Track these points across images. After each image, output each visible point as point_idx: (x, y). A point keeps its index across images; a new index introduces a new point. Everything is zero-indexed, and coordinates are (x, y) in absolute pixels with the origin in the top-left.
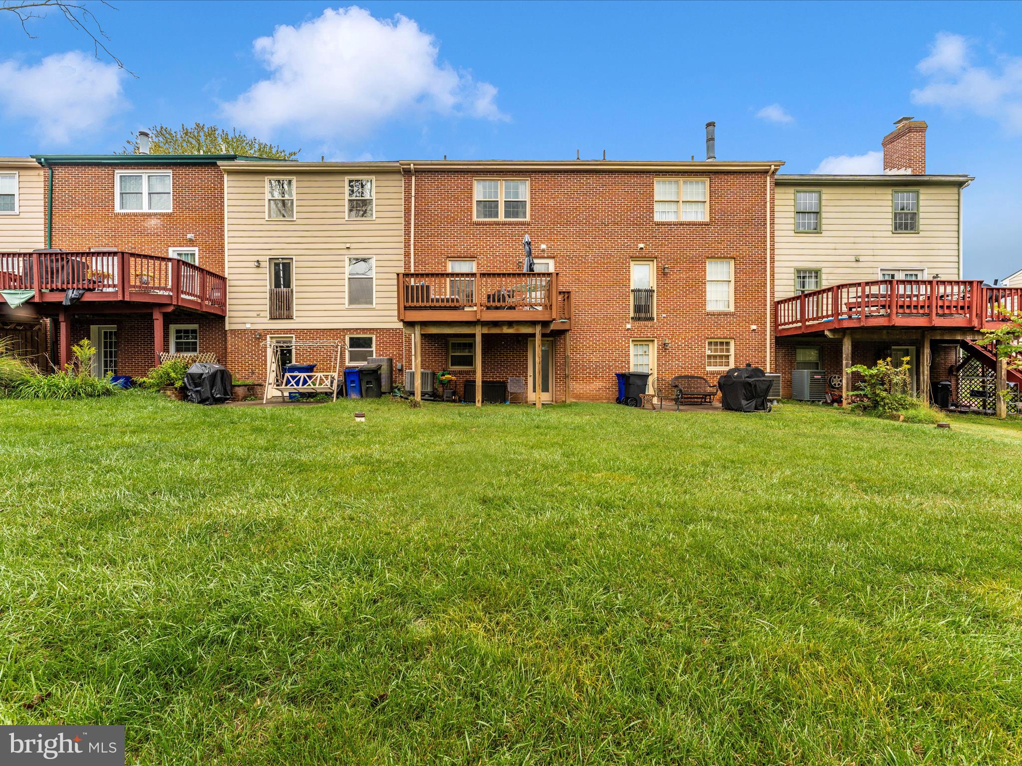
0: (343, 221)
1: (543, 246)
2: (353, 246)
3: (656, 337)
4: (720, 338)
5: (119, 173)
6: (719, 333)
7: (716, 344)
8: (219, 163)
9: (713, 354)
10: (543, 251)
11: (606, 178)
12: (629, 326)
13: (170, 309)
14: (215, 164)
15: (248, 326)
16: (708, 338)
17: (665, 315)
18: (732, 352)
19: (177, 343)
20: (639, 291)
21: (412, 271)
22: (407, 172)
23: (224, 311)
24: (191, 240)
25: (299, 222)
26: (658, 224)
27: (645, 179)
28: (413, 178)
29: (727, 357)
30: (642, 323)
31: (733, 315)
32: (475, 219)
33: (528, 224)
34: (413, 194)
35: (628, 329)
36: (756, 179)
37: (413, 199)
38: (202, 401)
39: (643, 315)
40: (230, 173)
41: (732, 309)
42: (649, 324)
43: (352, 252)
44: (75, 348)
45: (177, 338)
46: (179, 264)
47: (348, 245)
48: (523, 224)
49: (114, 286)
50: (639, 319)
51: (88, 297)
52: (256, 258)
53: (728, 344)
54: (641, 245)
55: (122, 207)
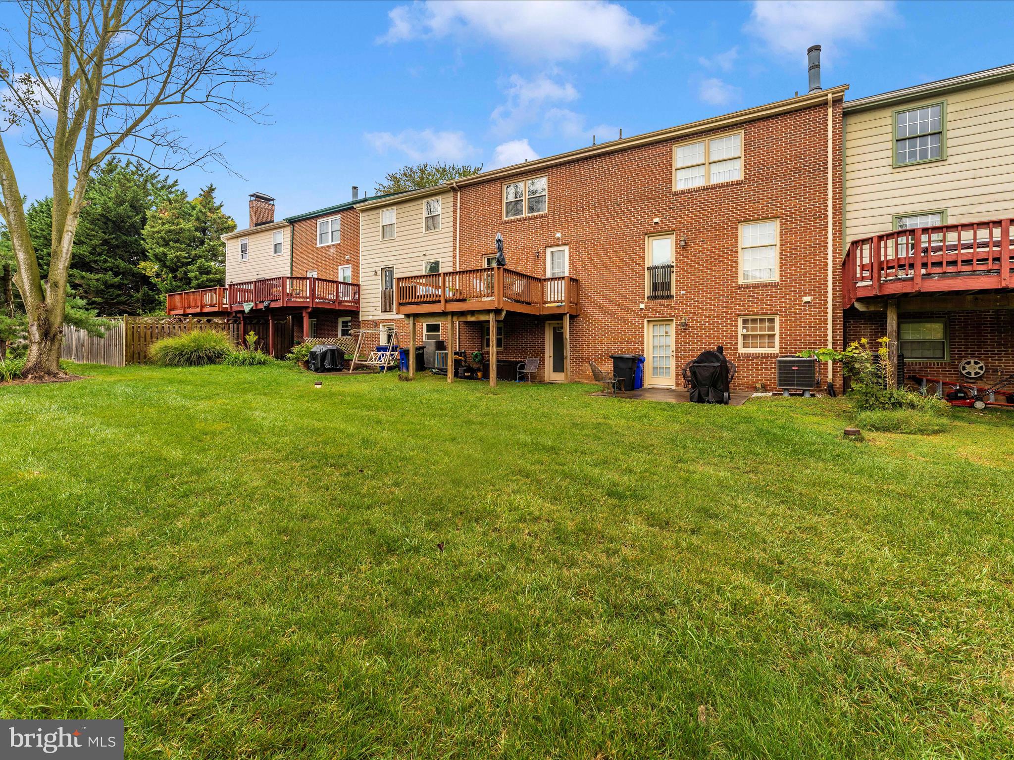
0: (422, 235)
1: (558, 235)
2: (428, 253)
3: (674, 316)
4: (757, 314)
5: (319, 221)
6: (756, 309)
7: (754, 321)
8: (355, 206)
9: (749, 333)
10: (558, 239)
11: (619, 158)
12: (642, 306)
13: (310, 310)
14: (353, 208)
15: (371, 317)
16: (739, 315)
17: (684, 292)
18: (777, 331)
19: (343, 330)
20: (655, 268)
21: (458, 270)
22: (453, 189)
23: (358, 308)
24: (348, 260)
25: (398, 239)
26: (676, 194)
27: (661, 149)
28: (459, 193)
29: (772, 336)
30: (657, 301)
31: (775, 286)
32: (504, 219)
33: (546, 216)
34: (459, 206)
35: (642, 309)
36: (811, 115)
37: (459, 210)
38: (317, 370)
39: (660, 293)
40: (363, 211)
41: (776, 278)
42: (666, 302)
43: (427, 257)
44: (247, 337)
45: (343, 326)
46: (314, 280)
47: (424, 253)
48: (540, 217)
49: (307, 298)
50: (655, 298)
51: (274, 305)
52: (374, 269)
53: (772, 321)
54: (656, 220)
55: (321, 243)
